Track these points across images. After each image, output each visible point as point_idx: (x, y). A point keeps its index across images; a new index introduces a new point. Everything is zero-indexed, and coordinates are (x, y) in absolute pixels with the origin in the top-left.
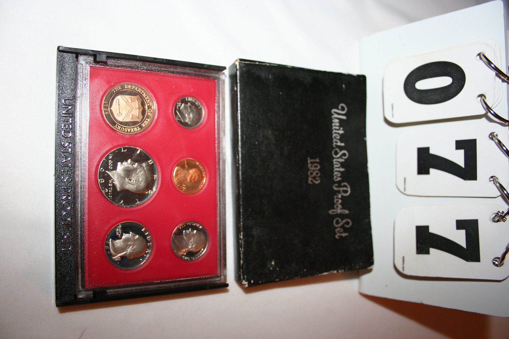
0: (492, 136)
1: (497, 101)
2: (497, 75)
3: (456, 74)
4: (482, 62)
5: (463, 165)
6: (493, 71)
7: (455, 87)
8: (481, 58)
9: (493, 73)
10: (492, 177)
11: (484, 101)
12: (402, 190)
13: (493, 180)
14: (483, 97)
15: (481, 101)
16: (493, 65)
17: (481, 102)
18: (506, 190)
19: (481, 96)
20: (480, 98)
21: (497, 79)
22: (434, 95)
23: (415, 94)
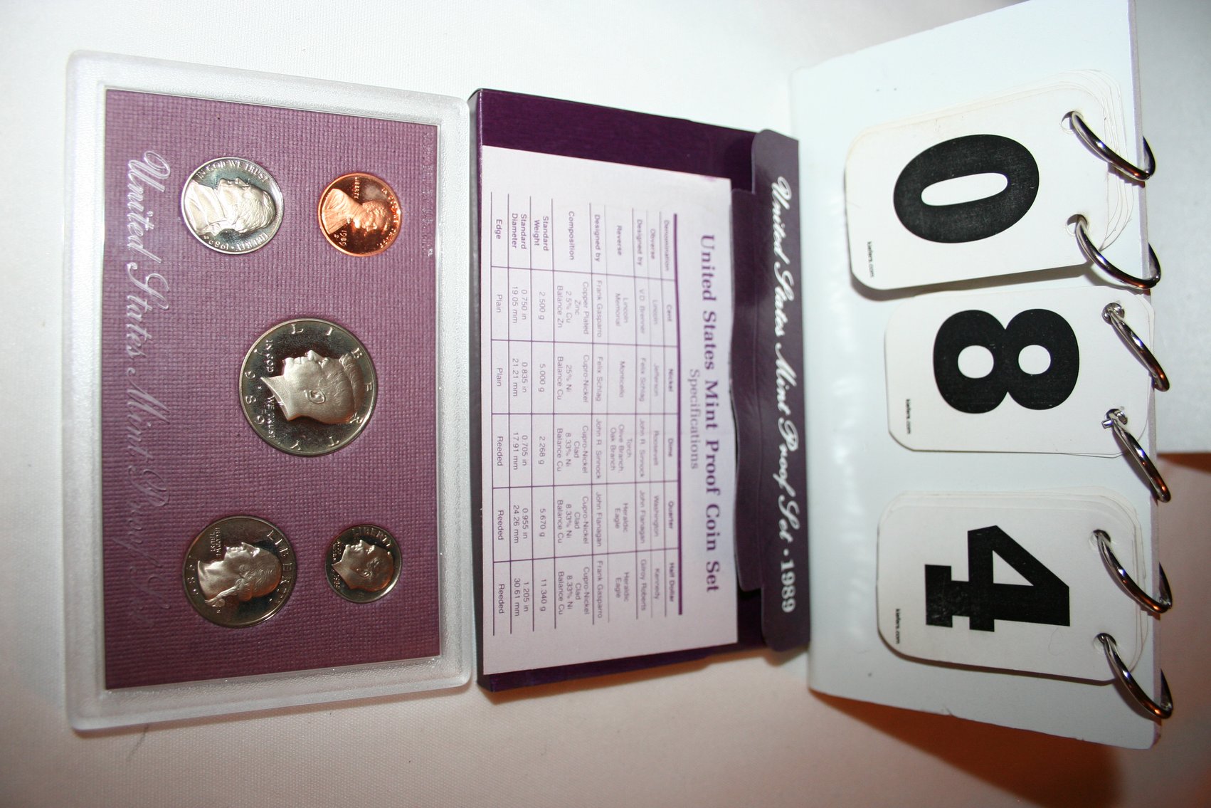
1: (1114, 230)
2: (1112, 170)
3: (1014, 167)
4: (1077, 137)
6: (1101, 158)
7: (1015, 198)
9: (1104, 164)
11: (1082, 231)
14: (1081, 223)
15: (1075, 232)
16: (1100, 145)
17: (1076, 236)
18: (1140, 448)
19: (1077, 218)
20: (1074, 224)
21: (1114, 177)
22: (967, 218)
23: (922, 218)
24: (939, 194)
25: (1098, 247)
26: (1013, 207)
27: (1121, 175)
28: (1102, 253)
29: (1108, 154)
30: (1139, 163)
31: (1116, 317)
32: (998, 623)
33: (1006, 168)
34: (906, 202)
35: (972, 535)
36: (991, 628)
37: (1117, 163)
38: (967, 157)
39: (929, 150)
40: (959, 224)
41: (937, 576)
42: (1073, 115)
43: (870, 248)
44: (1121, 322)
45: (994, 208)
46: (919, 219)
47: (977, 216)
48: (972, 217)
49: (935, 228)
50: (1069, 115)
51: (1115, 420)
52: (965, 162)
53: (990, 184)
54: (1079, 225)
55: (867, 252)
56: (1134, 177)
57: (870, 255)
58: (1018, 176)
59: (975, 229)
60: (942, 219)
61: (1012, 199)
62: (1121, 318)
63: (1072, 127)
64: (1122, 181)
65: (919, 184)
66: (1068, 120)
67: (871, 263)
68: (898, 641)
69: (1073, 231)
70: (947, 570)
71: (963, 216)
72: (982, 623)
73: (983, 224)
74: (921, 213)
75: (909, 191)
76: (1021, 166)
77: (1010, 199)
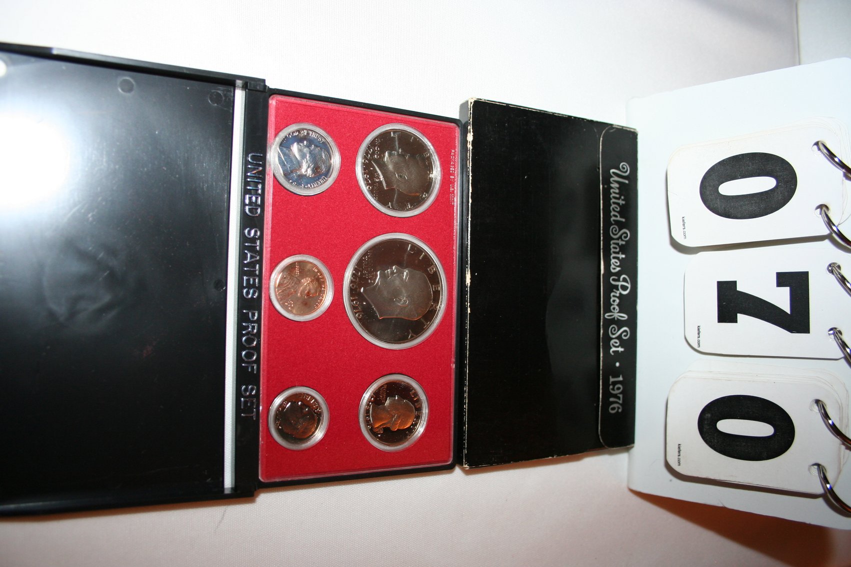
0: (833, 268)
2: (845, 176)
3: (781, 174)
4: (822, 155)
5: (788, 311)
6: (838, 169)
7: (781, 193)
8: (819, 149)
9: (840, 172)
10: (831, 329)
11: (825, 213)
12: (695, 346)
13: (833, 334)
14: (825, 209)
15: (821, 214)
16: (836, 159)
17: (822, 216)
19: (822, 206)
20: (819, 210)
22: (748, 204)
23: (719, 203)
24: (730, 188)
26: (780, 198)
28: (837, 227)
29: (842, 165)
31: (837, 270)
33: (775, 174)
34: (707, 192)
38: (749, 166)
40: (744, 208)
42: (820, 143)
43: (683, 221)
44: (839, 273)
45: (767, 198)
46: (717, 203)
47: (756, 203)
48: (752, 203)
49: (727, 209)
50: (817, 144)
51: (836, 333)
52: (747, 169)
53: (765, 184)
54: (823, 210)
55: (682, 223)
57: (684, 225)
58: (783, 179)
59: (754, 211)
60: (732, 204)
61: (779, 193)
65: (717, 182)
66: (816, 147)
67: (684, 230)
71: (746, 203)
73: (759, 208)
74: (718, 200)
75: (710, 186)
76: (785, 173)
77: (778, 193)
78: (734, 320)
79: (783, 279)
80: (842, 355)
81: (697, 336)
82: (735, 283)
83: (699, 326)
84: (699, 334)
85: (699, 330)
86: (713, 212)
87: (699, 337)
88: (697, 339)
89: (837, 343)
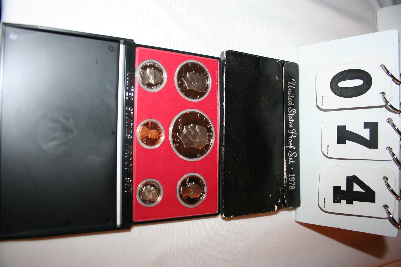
24: (343, 84)
25: (388, 101)
26: (364, 89)
27: (395, 82)
28: (389, 102)
29: (392, 76)
30: (399, 79)
31: (390, 121)
32: (354, 202)
33: (363, 78)
34: (333, 86)
35: (348, 178)
36: (352, 204)
37: (394, 79)
38: (352, 75)
39: (341, 72)
40: (349, 93)
41: (337, 189)
42: (383, 66)
44: (392, 123)
45: (359, 89)
46: (338, 91)
47: (354, 91)
48: (352, 91)
49: (341, 93)
50: (382, 65)
51: (390, 149)
52: (351, 76)
53: (358, 82)
54: (383, 95)
55: (322, 99)
56: (398, 83)
57: (322, 100)
58: (366, 81)
59: (353, 94)
60: (344, 91)
62: (392, 121)
63: (383, 68)
64: (395, 83)
65: (338, 81)
66: (381, 67)
67: (323, 102)
68: (324, 207)
69: (381, 96)
70: (340, 187)
71: (350, 91)
72: (350, 202)
73: (355, 93)
74: (338, 89)
75: (334, 83)
76: (367, 78)
77: (364, 87)
78: (344, 143)
79: (367, 125)
80: (392, 159)
81: (327, 150)
82: (345, 126)
83: (328, 146)
84: (328, 149)
85: (328, 147)
86: (335, 94)
87: (328, 151)
88: (327, 151)
89: (390, 154)
